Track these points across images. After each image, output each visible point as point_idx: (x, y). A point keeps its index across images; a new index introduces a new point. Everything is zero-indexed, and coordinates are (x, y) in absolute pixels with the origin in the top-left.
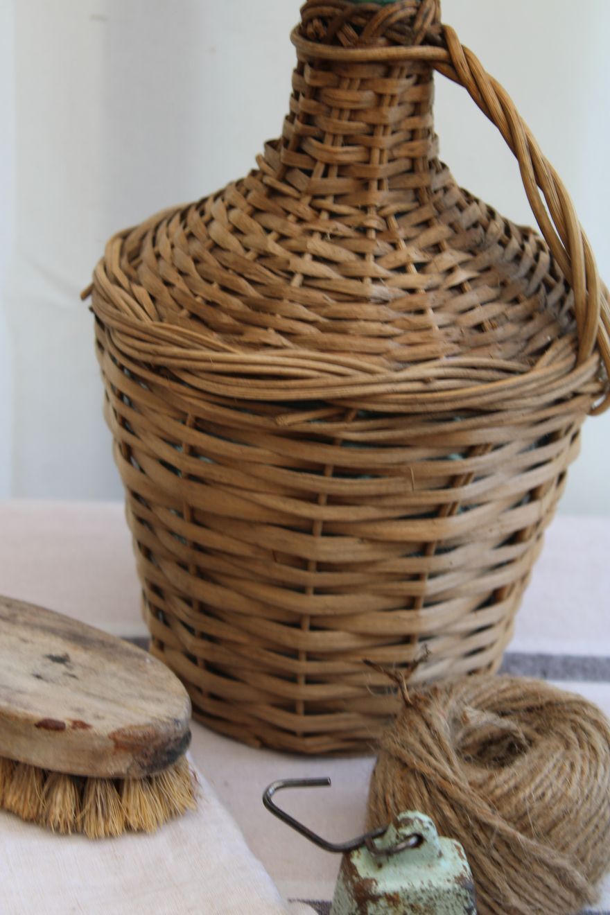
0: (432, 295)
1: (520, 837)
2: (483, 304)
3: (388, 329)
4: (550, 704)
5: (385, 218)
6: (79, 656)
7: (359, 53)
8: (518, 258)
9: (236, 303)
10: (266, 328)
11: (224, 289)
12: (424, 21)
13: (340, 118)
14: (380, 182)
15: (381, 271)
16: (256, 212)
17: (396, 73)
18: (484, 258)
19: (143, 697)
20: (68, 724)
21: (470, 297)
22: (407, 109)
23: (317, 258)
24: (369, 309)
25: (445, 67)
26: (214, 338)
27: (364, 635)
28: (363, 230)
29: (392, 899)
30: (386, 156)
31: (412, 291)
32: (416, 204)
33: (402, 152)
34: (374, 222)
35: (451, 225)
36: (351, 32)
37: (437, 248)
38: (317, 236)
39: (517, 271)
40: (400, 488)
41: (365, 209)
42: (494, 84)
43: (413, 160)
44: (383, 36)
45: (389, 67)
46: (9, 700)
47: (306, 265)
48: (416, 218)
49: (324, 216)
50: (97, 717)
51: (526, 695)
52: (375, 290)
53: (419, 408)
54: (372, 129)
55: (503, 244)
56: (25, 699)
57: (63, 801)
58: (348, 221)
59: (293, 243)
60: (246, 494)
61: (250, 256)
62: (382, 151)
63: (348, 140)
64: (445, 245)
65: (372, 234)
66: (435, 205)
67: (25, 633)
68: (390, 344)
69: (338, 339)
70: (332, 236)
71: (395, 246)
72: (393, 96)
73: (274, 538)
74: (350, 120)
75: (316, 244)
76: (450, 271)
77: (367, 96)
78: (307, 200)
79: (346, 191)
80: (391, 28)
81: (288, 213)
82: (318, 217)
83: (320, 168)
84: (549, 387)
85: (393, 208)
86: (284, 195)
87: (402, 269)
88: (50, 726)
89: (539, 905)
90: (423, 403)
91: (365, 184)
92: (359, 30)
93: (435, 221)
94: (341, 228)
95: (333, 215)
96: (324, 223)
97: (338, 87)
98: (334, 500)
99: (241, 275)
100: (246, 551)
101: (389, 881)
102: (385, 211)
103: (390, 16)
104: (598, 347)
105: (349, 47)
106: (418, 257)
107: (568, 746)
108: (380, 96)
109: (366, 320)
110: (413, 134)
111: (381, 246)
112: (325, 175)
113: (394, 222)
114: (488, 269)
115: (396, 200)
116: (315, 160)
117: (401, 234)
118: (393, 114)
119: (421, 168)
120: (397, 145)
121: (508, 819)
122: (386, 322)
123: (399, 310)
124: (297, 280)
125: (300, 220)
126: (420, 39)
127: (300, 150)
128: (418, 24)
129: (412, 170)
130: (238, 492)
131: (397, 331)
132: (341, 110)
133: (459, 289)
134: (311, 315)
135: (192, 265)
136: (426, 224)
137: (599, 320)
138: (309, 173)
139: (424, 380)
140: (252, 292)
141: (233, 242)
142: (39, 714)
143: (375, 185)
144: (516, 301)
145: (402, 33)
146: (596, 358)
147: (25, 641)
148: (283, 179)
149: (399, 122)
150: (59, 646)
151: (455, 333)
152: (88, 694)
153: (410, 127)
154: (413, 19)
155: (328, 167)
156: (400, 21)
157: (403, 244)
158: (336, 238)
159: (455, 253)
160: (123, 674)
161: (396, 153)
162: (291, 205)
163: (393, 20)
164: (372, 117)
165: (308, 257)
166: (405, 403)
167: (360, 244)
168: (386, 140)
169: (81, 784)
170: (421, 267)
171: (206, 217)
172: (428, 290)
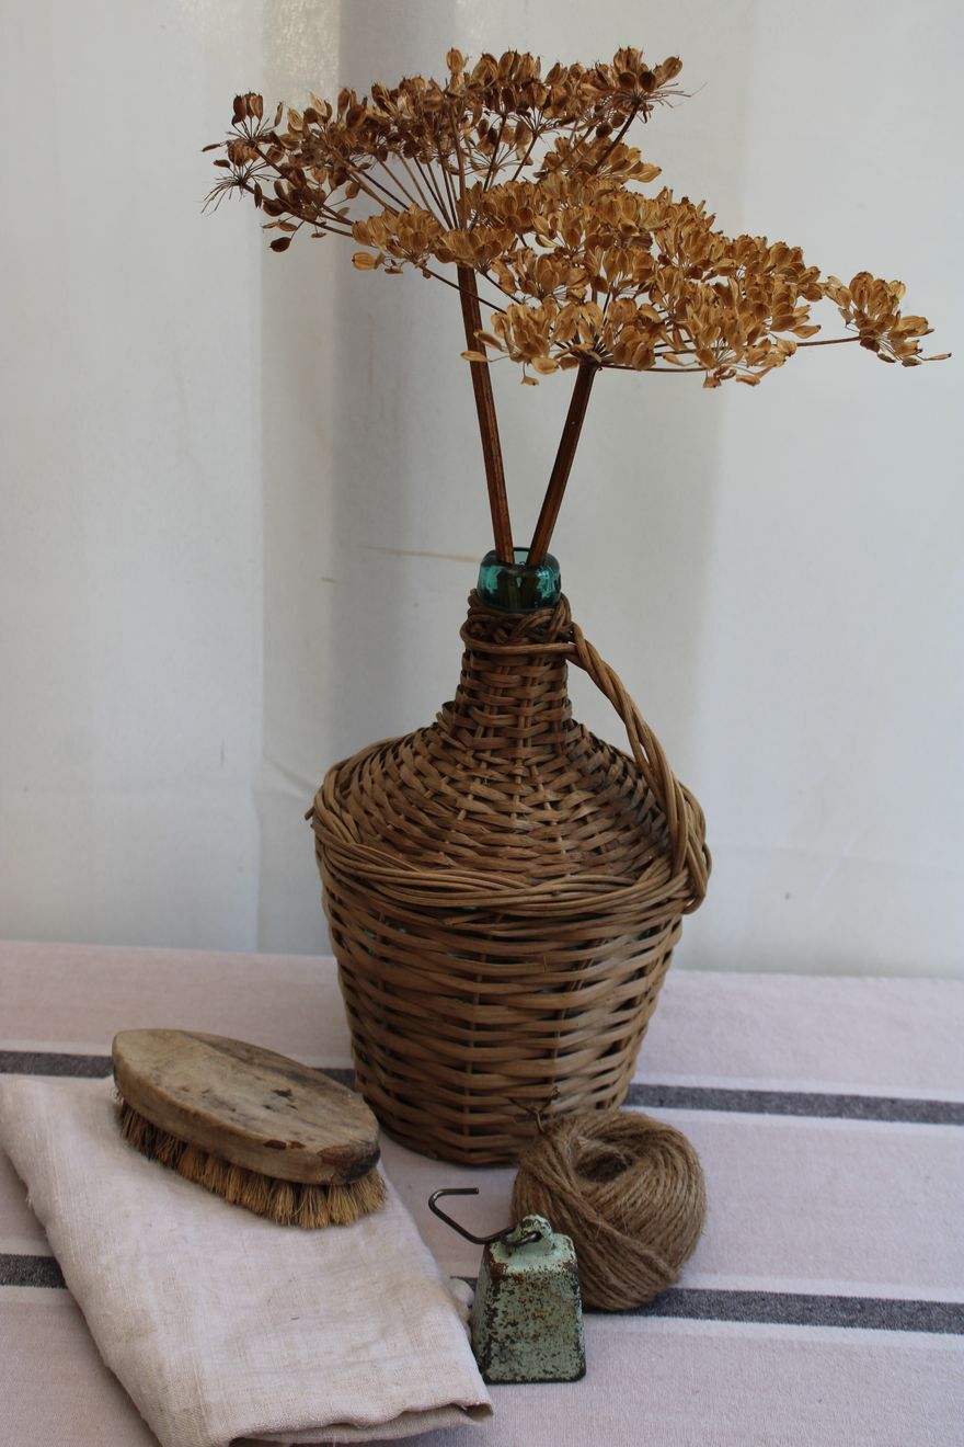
0: (562, 826)
1: (617, 1233)
2: (600, 832)
3: (528, 853)
4: (647, 1133)
5: (529, 767)
6: (298, 1091)
7: (508, 649)
8: (631, 792)
9: (416, 831)
10: (438, 851)
11: (408, 819)
12: (557, 625)
13: (495, 694)
14: (525, 740)
15: (525, 808)
16: (433, 760)
17: (537, 662)
18: (604, 796)
19: (345, 1125)
20: (288, 1144)
21: (592, 827)
22: (545, 687)
23: (477, 798)
24: (514, 838)
25: (573, 657)
26: (400, 858)
27: (512, 1077)
28: (512, 776)
29: (518, 1279)
30: (529, 722)
31: (548, 823)
32: (552, 756)
33: (543, 718)
34: (520, 770)
35: (579, 771)
36: (503, 633)
37: (567, 790)
38: (478, 781)
39: (630, 804)
40: (537, 971)
41: (514, 760)
42: (608, 670)
43: (551, 723)
44: (526, 636)
45: (531, 659)
46: (245, 1125)
47: (469, 803)
48: (552, 766)
49: (484, 765)
50: (310, 1139)
51: (630, 1126)
52: (519, 823)
53: (548, 914)
54: (519, 703)
55: (620, 782)
56: (258, 1124)
57: (284, 1201)
58: (502, 769)
59: (460, 785)
60: (422, 972)
61: (428, 794)
62: (526, 718)
63: (502, 710)
64: (574, 787)
65: (519, 780)
66: (567, 756)
67: (259, 1073)
68: (529, 865)
69: (491, 861)
70: (489, 781)
71: (536, 789)
72: (534, 679)
73: (443, 1005)
74: (503, 696)
75: (477, 787)
76: (577, 807)
77: (516, 678)
78: (471, 753)
79: (501, 746)
80: (532, 630)
81: (457, 762)
82: (479, 765)
83: (481, 730)
84: (647, 896)
85: (535, 760)
86: (455, 748)
87: (540, 806)
88: (276, 1145)
89: (633, 1284)
90: (551, 910)
91: (514, 743)
92: (508, 632)
93: (566, 769)
94: (496, 775)
95: (491, 765)
96: (484, 771)
97: (493, 672)
98: (487, 979)
99: (421, 809)
100: (424, 1014)
101: (516, 1266)
102: (529, 762)
103: (532, 622)
104: (688, 864)
105: (503, 645)
106: (552, 797)
107: (656, 1167)
108: (525, 679)
109: (512, 846)
110: (550, 705)
111: (526, 789)
112: (484, 735)
113: (535, 770)
114: (606, 804)
115: (538, 754)
116: (477, 724)
117: (540, 779)
118: (535, 691)
119: (556, 729)
120: (538, 713)
121: (608, 1221)
122: (527, 848)
123: (536, 838)
124: (462, 814)
125: (466, 768)
126: (554, 637)
127: (467, 715)
128: (552, 628)
129: (550, 731)
130: (417, 971)
131: (534, 854)
132: (496, 688)
133: (583, 821)
134: (472, 842)
135: (386, 798)
136: (560, 771)
137: (688, 844)
138: (473, 733)
139: (551, 893)
140: (428, 822)
141: (416, 782)
142: (268, 1137)
143: (521, 742)
144: (627, 829)
145: (541, 634)
146: (686, 872)
147: (259, 1079)
148: (454, 736)
149: (540, 696)
150: (284, 1083)
151: (578, 855)
152: (304, 1121)
153: (549, 699)
154: (549, 623)
155: (486, 729)
156: (539, 626)
157: (541, 787)
158: (492, 783)
159: (580, 792)
160: (330, 1106)
161: (537, 718)
162: (459, 756)
163: (533, 625)
164: (518, 694)
165: (470, 797)
166: (538, 910)
167: (510, 787)
168: (530, 710)
169: (298, 1189)
170: (554, 805)
171: (398, 760)
172: (559, 823)
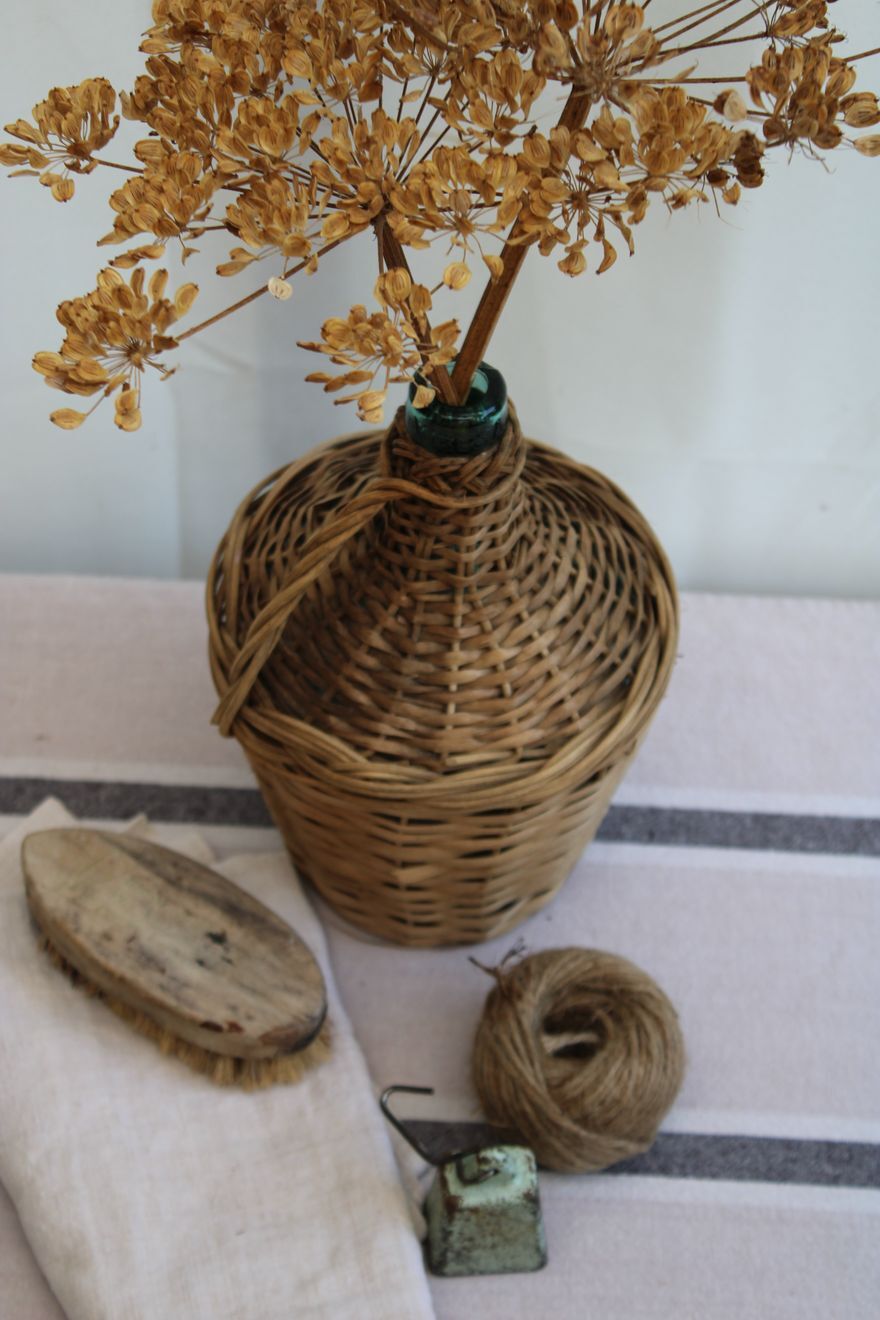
1: (583, 1133)
4: (622, 992)
6: (235, 934)
19: (288, 989)
20: (225, 1026)
29: (474, 1210)
46: (178, 998)
50: (250, 1018)
51: (605, 978)
56: (190, 993)
67: (189, 902)
88: (211, 1027)
101: (472, 1197)
107: (629, 1053)
121: (576, 1121)
142: (202, 1016)
147: (189, 913)
150: (217, 921)
152: (242, 986)
160: (271, 958)
